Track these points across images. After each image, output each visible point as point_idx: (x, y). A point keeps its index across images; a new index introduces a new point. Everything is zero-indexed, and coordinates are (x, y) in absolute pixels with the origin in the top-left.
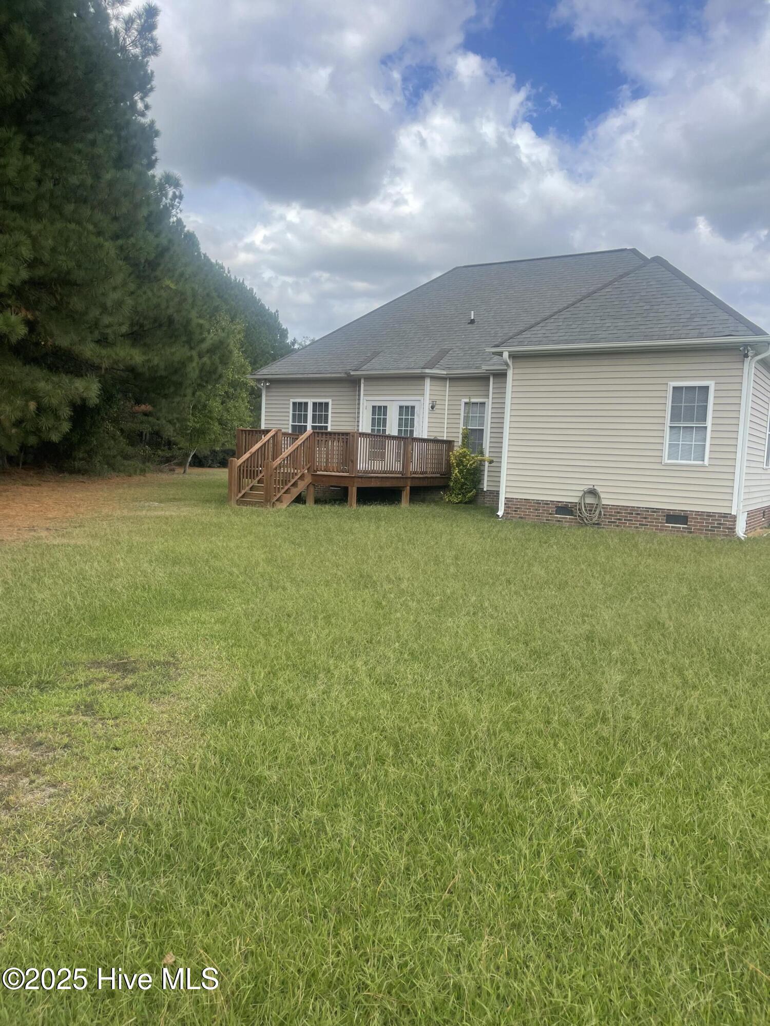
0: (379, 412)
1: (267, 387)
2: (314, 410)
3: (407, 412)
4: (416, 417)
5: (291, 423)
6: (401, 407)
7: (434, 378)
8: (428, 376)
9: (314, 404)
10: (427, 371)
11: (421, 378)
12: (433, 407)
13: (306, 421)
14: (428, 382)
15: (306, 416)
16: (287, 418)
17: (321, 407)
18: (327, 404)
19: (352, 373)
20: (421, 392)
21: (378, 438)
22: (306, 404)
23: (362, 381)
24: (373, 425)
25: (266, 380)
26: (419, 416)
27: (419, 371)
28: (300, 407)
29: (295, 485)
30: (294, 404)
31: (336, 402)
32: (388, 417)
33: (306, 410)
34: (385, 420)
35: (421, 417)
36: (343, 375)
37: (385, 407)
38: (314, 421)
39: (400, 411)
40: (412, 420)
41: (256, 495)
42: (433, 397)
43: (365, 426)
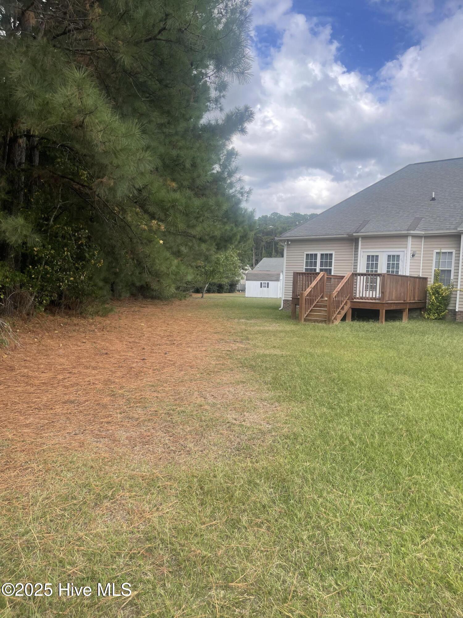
0: (373, 260)
1: (288, 244)
2: (322, 258)
3: (393, 260)
4: (400, 263)
5: (305, 267)
6: (389, 256)
7: (414, 236)
8: (410, 235)
9: (322, 255)
10: (412, 232)
11: (405, 236)
12: (413, 256)
13: (315, 265)
14: (410, 239)
15: (316, 263)
16: (302, 264)
17: (327, 258)
18: (331, 255)
19: (354, 234)
20: (405, 246)
21: (371, 275)
22: (316, 255)
23: (360, 239)
24: (368, 267)
25: (288, 240)
26: (403, 262)
27: (406, 232)
28: (311, 258)
29: (343, 308)
30: (307, 255)
31: (337, 253)
32: (379, 263)
33: (316, 259)
34: (377, 264)
35: (405, 261)
36: (345, 236)
37: (377, 256)
38: (321, 265)
39: (388, 259)
40: (398, 264)
41: (316, 316)
42: (414, 249)
43: (362, 268)
